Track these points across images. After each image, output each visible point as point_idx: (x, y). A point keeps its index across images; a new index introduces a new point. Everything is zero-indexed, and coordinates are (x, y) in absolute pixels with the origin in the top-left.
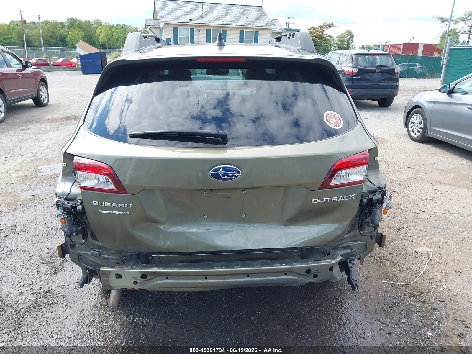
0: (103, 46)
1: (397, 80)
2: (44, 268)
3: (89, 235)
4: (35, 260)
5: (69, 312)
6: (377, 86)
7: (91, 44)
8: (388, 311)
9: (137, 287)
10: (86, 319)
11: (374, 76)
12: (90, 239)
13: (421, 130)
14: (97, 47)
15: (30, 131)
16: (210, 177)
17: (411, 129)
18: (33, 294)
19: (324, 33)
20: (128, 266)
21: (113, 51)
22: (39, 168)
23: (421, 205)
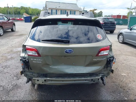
0: (31, 14)
1: (115, 26)
2: (15, 78)
3: (29, 68)
4: (12, 75)
5: (22, 91)
6: (109, 27)
7: (27, 14)
8: (114, 92)
9: (43, 84)
10: (27, 93)
11: (109, 24)
12: (30, 69)
13: (122, 40)
14: (29, 15)
15: (10, 38)
16: (65, 52)
17: (119, 40)
18: (12, 85)
19: (94, 12)
20: (41, 78)
21: (34, 16)
22: (13, 49)
23: (123, 62)
